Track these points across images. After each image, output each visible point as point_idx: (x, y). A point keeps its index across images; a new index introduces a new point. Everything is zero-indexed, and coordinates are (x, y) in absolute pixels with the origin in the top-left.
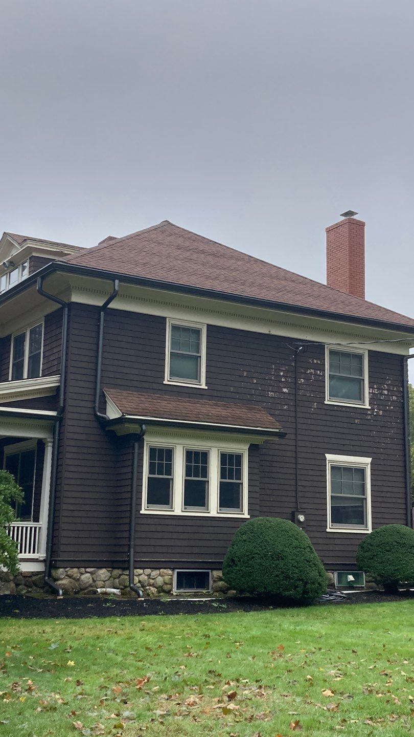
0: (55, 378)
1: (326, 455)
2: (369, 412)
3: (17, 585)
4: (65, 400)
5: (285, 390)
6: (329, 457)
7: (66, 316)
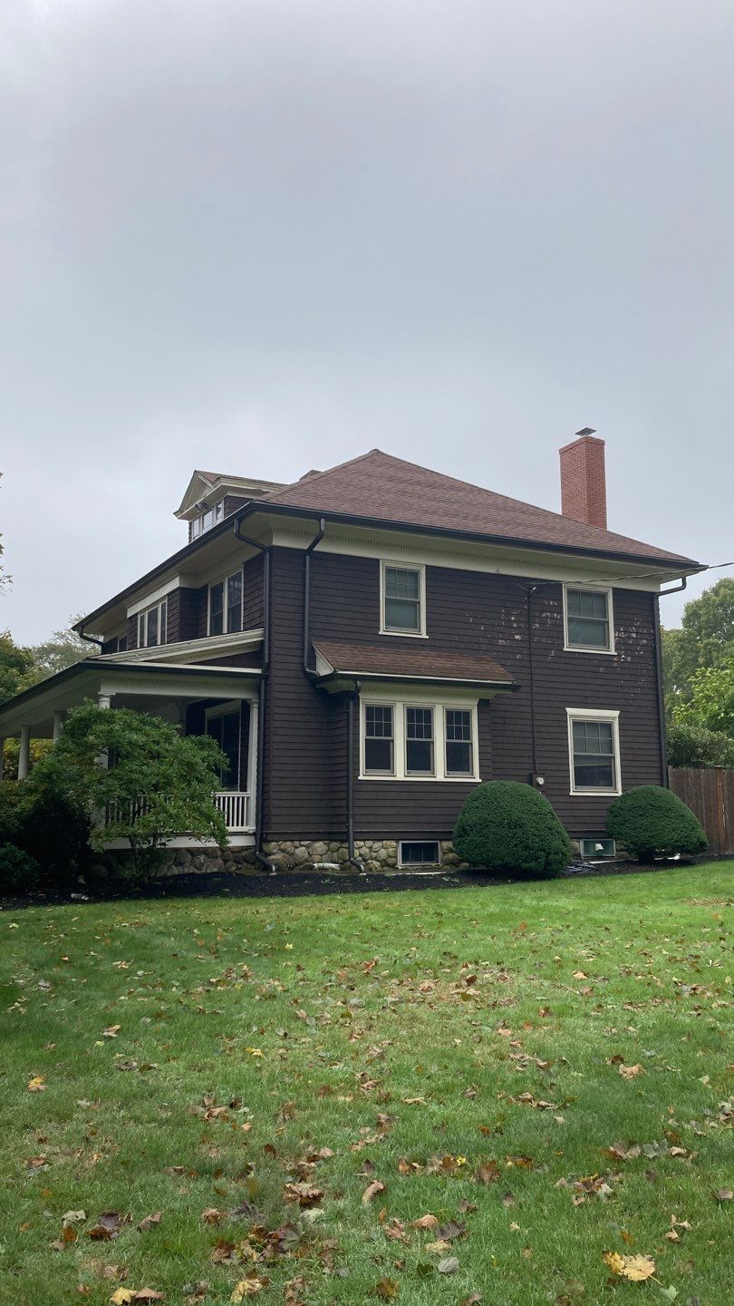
0: (259, 631)
1: (567, 709)
2: (615, 659)
3: (225, 861)
4: (270, 655)
5: (517, 637)
6: (570, 711)
7: (268, 562)
